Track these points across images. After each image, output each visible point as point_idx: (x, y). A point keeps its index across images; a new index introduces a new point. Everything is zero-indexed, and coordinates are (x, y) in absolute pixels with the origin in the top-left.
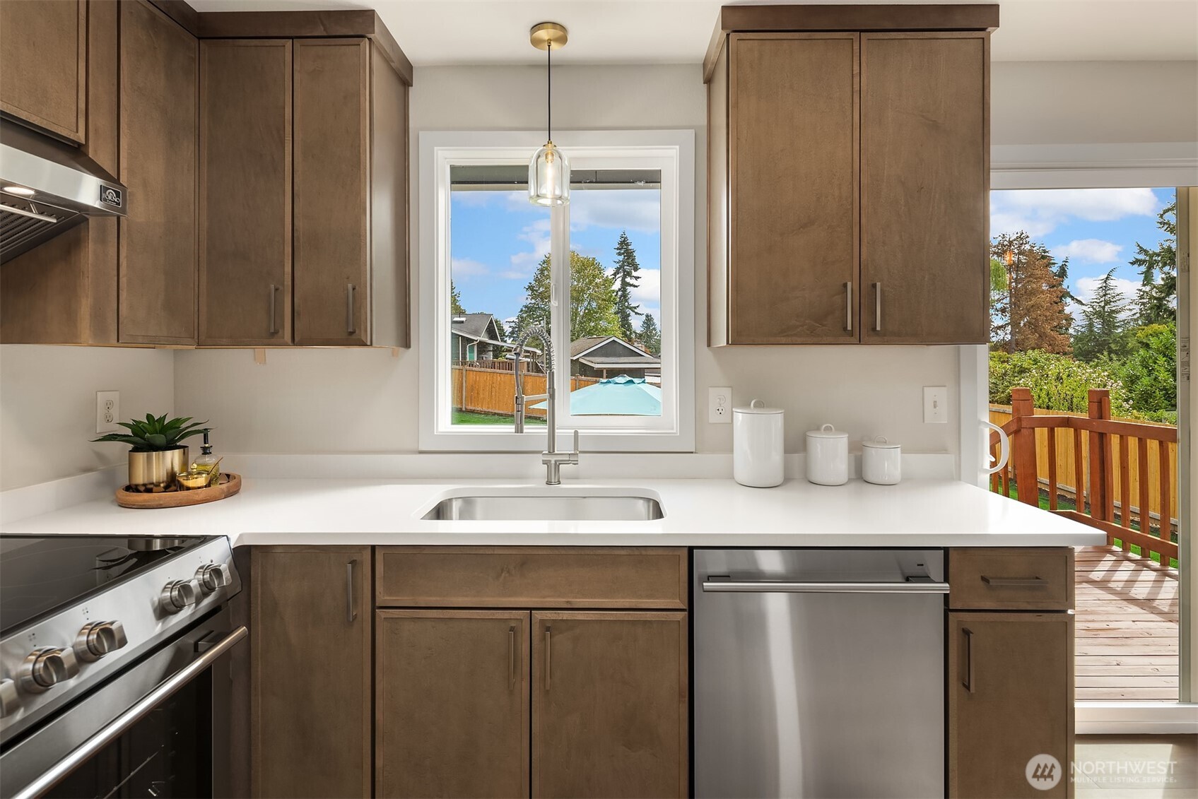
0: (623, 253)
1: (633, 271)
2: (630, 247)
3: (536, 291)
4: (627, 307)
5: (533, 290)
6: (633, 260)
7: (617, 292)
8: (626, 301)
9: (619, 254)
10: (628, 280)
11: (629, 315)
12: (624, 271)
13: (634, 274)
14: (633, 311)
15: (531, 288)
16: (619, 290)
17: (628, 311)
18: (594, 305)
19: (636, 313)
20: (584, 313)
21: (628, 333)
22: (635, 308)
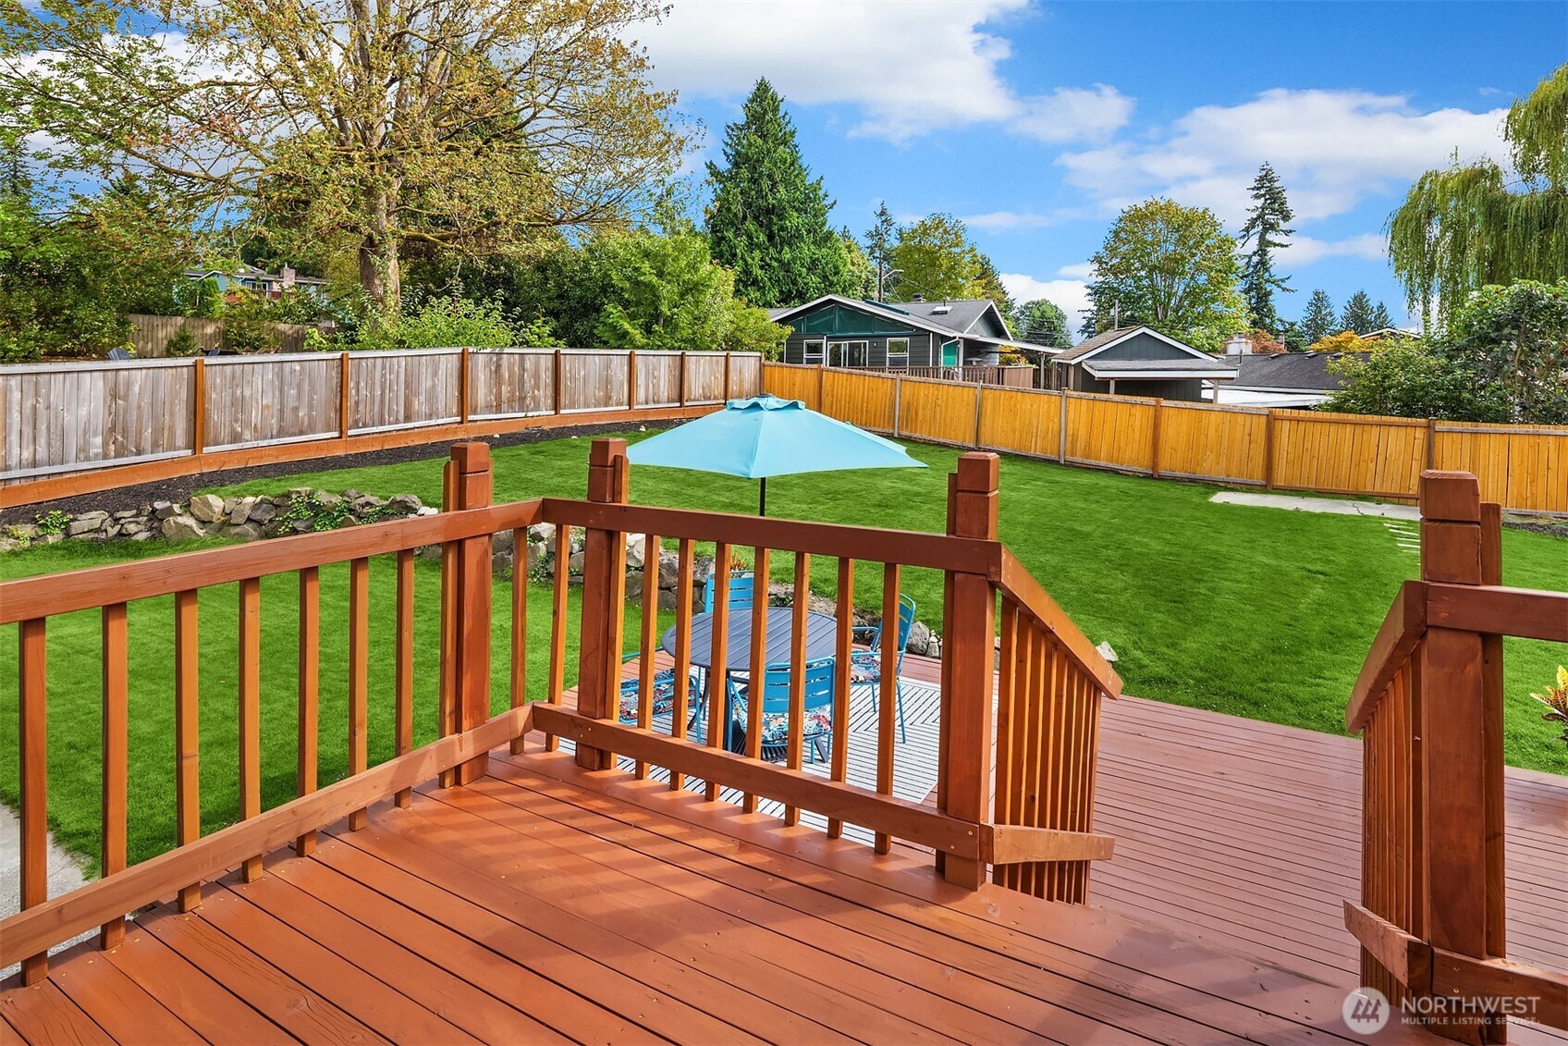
0: (1264, 195)
1: (1281, 222)
2: (1276, 185)
3: (1106, 263)
4: (1267, 281)
5: (1100, 263)
6: (1282, 204)
7: (1250, 257)
8: (1267, 270)
9: (1257, 197)
10: (1270, 236)
11: (1270, 293)
12: (1264, 223)
13: (1283, 225)
14: (1279, 286)
15: (1098, 260)
16: (1255, 253)
17: (1269, 287)
18: (1202, 279)
19: (1284, 289)
20: (1184, 292)
21: (1268, 321)
22: (1283, 281)
